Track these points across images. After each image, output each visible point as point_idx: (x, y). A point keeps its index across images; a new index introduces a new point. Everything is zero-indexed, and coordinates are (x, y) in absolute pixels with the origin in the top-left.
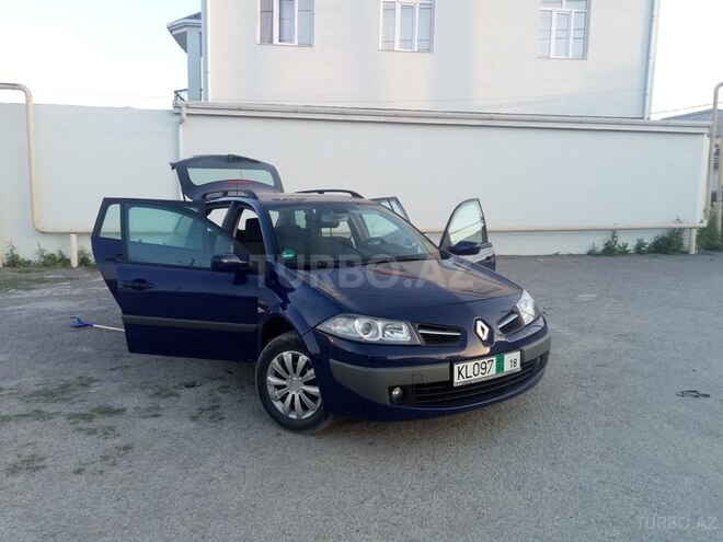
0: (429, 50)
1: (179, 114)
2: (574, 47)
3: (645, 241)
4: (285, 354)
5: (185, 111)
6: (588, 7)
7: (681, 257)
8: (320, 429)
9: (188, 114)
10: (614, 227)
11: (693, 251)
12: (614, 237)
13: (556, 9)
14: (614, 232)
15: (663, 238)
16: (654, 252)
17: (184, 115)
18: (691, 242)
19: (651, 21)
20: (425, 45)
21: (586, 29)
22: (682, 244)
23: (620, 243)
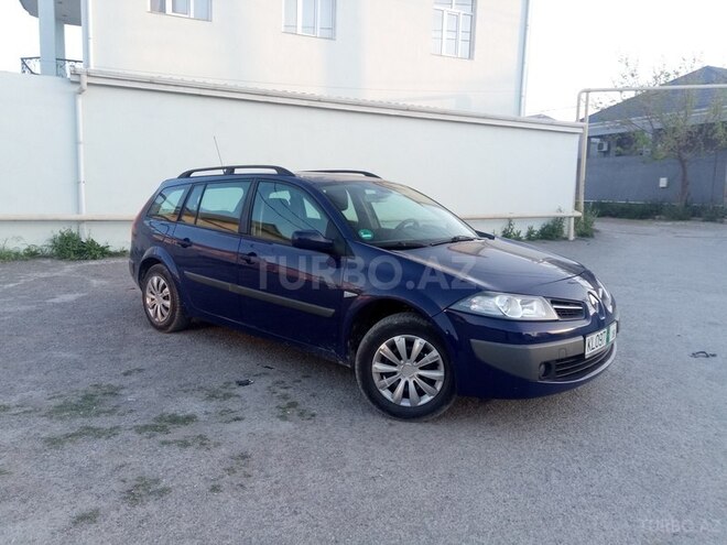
0: (331, 39)
1: (79, 83)
2: (463, 47)
3: (534, 229)
4: (396, 339)
5: (85, 80)
6: (473, 9)
7: (563, 242)
8: (442, 412)
9: (88, 84)
10: (512, 216)
11: (572, 237)
12: (510, 225)
13: (447, 9)
14: (510, 220)
15: (548, 226)
16: (541, 238)
17: (84, 85)
18: (569, 230)
19: (526, 29)
20: (327, 33)
21: (472, 32)
22: (562, 232)
23: (515, 231)
